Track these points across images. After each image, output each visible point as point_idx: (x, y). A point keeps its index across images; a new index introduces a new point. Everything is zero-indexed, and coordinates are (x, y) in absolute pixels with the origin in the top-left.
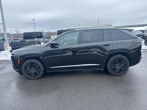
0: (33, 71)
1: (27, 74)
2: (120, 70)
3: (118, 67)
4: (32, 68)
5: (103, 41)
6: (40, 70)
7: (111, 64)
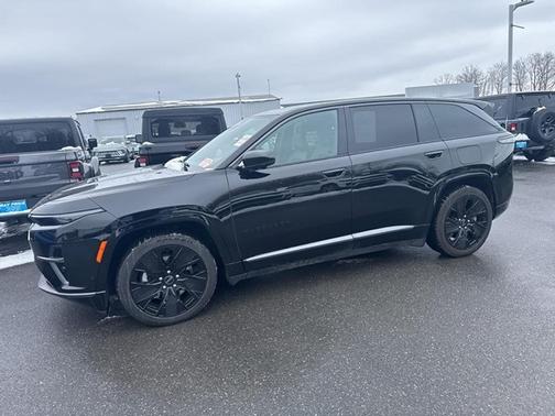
0: (170, 286)
1: (141, 304)
2: (470, 236)
3: (463, 229)
4: (164, 275)
5: (418, 141)
6: (205, 274)
7: (446, 221)
